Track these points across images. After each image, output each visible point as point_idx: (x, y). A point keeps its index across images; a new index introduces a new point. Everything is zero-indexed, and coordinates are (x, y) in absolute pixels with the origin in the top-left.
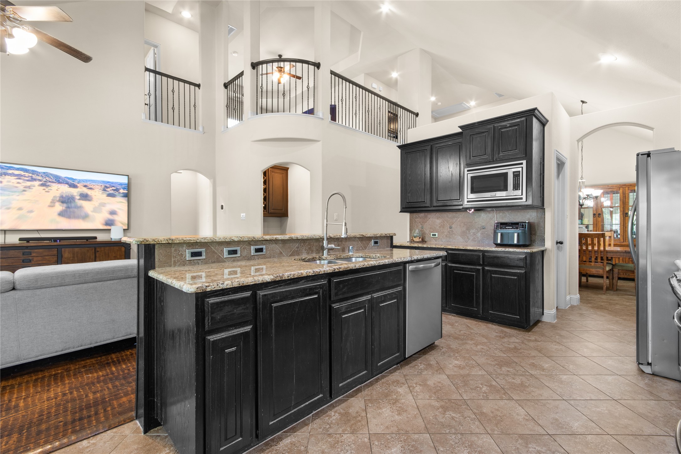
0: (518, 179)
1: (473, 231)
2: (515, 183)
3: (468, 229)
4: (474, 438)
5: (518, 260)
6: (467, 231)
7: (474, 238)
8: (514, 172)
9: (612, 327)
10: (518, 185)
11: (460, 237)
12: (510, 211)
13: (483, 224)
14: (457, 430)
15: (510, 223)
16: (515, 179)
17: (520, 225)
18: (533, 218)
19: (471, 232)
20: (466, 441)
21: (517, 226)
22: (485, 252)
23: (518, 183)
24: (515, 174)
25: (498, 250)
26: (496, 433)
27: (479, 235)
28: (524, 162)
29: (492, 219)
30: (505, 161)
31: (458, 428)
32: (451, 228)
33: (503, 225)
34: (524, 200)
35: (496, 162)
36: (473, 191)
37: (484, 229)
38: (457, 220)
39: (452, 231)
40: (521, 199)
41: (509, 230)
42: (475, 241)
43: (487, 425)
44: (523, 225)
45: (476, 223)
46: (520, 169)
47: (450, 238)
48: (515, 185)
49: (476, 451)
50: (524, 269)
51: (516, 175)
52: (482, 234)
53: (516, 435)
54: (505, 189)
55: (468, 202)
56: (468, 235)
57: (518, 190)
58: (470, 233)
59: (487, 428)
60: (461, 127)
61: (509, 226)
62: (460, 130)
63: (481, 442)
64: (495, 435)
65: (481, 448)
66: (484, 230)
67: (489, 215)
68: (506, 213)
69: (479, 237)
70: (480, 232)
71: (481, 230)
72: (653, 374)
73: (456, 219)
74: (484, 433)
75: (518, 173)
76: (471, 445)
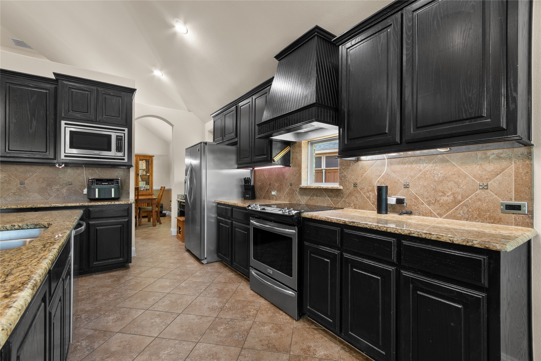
0: (120, 142)
1: (56, 187)
2: (118, 146)
3: (50, 185)
4: (196, 352)
5: (122, 211)
6: (48, 188)
7: (58, 195)
8: (117, 136)
9: (165, 247)
10: (120, 147)
11: (37, 194)
12: (100, 169)
13: (70, 180)
14: (182, 358)
15: (105, 179)
16: (118, 142)
17: (115, 181)
18: (120, 176)
19: (53, 188)
20: (195, 358)
21: (112, 182)
22: (89, 208)
23: (120, 146)
24: (118, 137)
25: (104, 204)
26: (200, 339)
27: (64, 191)
28: (126, 129)
29: (80, 175)
30: (108, 124)
31: (181, 357)
32: (22, 183)
33: (99, 181)
34: (126, 160)
35: (99, 123)
36: (72, 146)
37: (70, 184)
38: (33, 174)
39: (25, 188)
40: (124, 159)
41: (105, 186)
42: (60, 198)
43: (190, 339)
44: (117, 181)
45: (61, 178)
46: (123, 135)
47: (21, 195)
48: (118, 147)
49: (207, 357)
50: (127, 218)
51: (119, 139)
52: (67, 190)
53: (208, 330)
54: (109, 149)
55: (65, 156)
56: (49, 192)
57: (121, 152)
58: (52, 190)
59: (193, 341)
60: (55, 74)
61: (105, 182)
62: (53, 77)
63: (202, 350)
64: (201, 340)
65: (206, 353)
66: (71, 186)
67: (77, 171)
68: (96, 170)
69: (65, 193)
70: (66, 188)
71: (66, 186)
72: (207, 263)
73: (31, 173)
74: (195, 344)
75: (121, 138)
76: (200, 357)
